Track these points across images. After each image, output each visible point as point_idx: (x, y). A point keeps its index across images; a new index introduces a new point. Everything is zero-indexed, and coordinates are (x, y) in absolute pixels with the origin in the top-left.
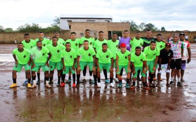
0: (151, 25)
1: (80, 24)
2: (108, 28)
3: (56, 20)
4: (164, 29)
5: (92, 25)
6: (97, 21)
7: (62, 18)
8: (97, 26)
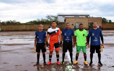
0: (104, 18)
1: (72, 18)
2: (89, 21)
3: (47, 17)
4: (111, 21)
5: (79, 19)
6: (80, 17)
7: (59, 15)
8: (82, 20)
